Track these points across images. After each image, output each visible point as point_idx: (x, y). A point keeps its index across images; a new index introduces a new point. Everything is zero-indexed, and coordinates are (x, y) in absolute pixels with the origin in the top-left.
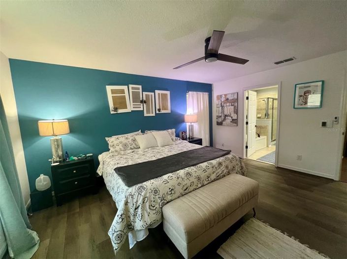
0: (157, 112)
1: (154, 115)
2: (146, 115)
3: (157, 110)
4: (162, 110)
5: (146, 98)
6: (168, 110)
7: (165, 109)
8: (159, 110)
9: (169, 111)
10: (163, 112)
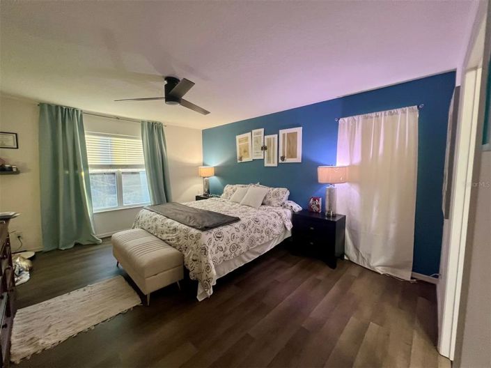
0: (280, 161)
1: (276, 165)
2: (266, 165)
3: (280, 158)
4: (287, 158)
5: (268, 144)
6: (296, 157)
7: (292, 157)
8: (283, 158)
9: (298, 159)
10: (288, 160)
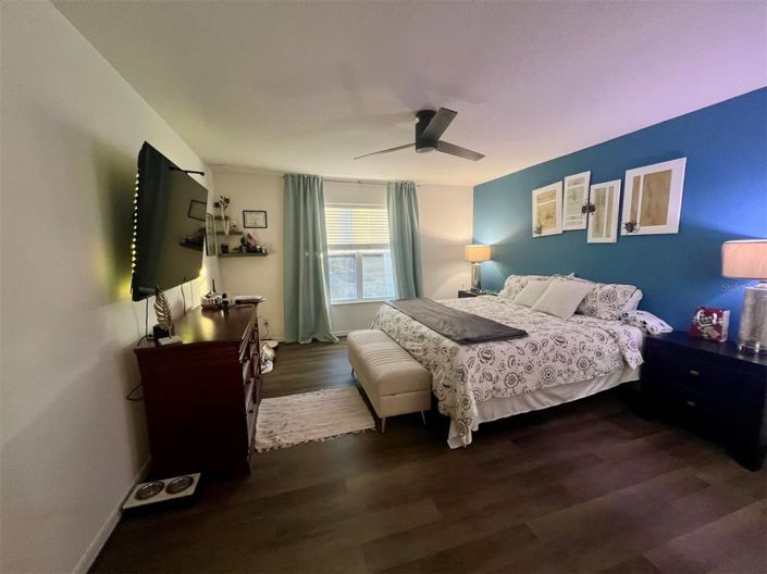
0: (624, 232)
1: (613, 239)
2: (591, 240)
3: (623, 226)
4: (642, 224)
5: (597, 199)
6: (665, 223)
7: (654, 223)
8: (631, 226)
9: (670, 228)
10: (644, 230)
